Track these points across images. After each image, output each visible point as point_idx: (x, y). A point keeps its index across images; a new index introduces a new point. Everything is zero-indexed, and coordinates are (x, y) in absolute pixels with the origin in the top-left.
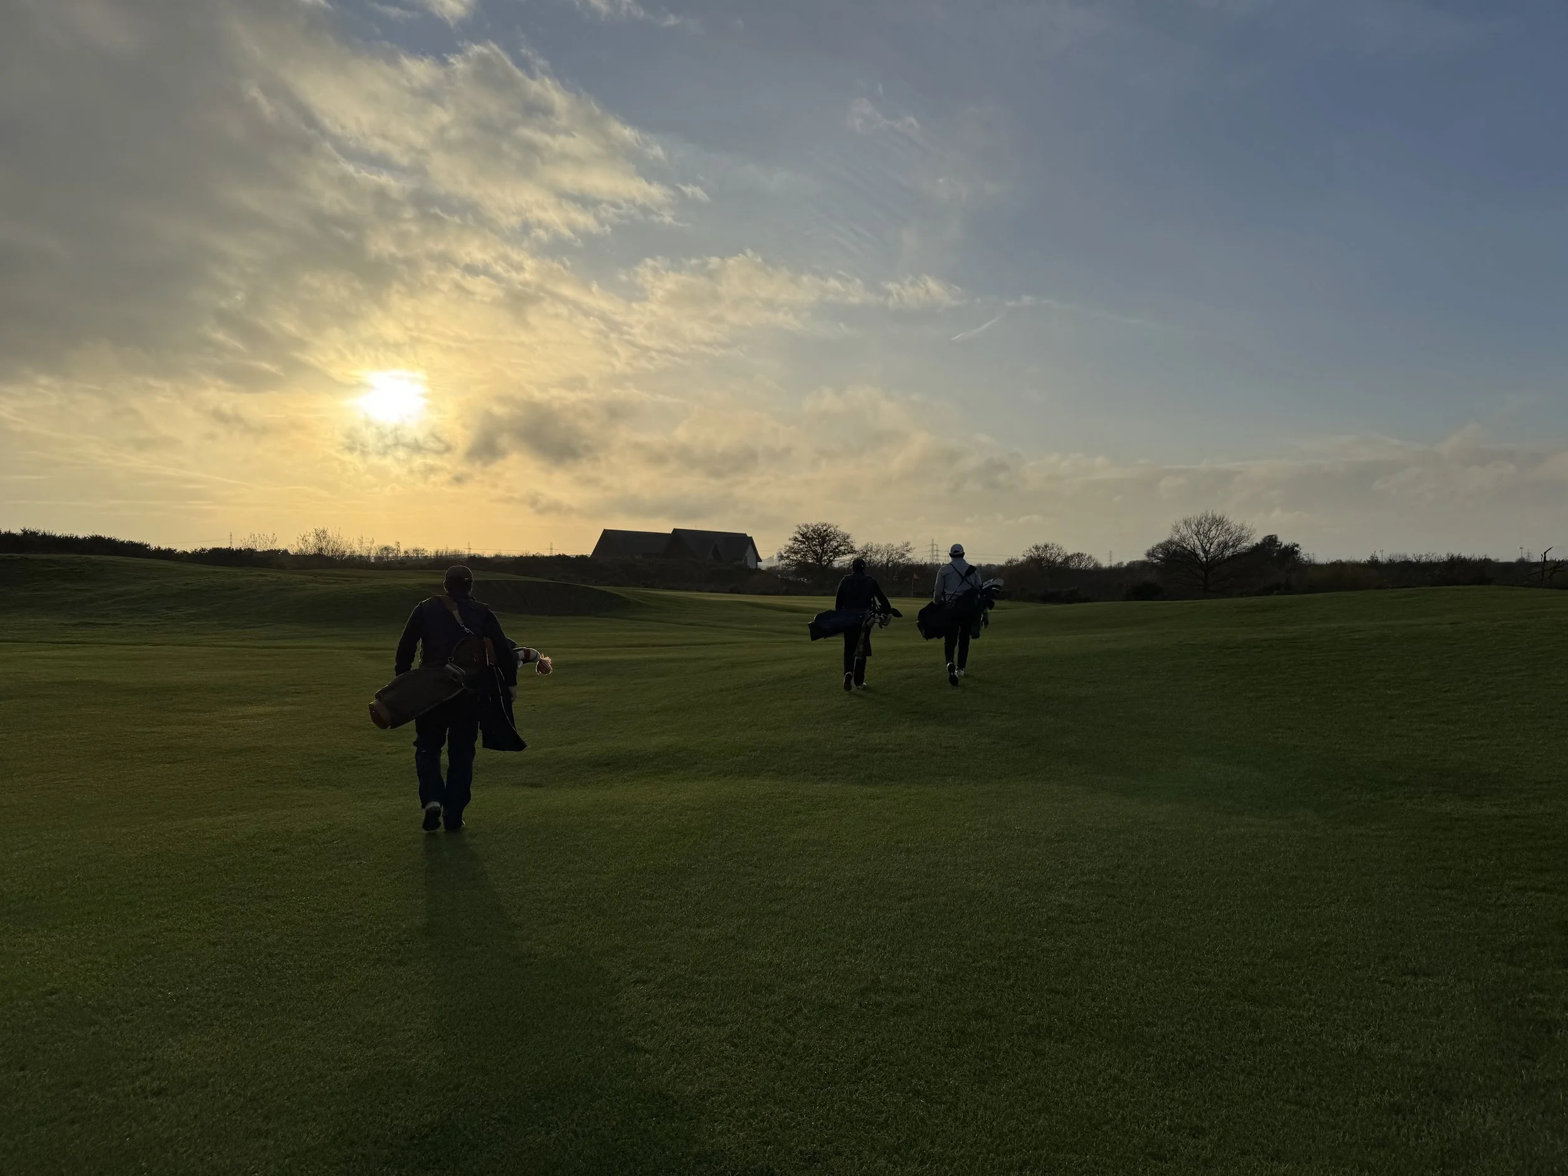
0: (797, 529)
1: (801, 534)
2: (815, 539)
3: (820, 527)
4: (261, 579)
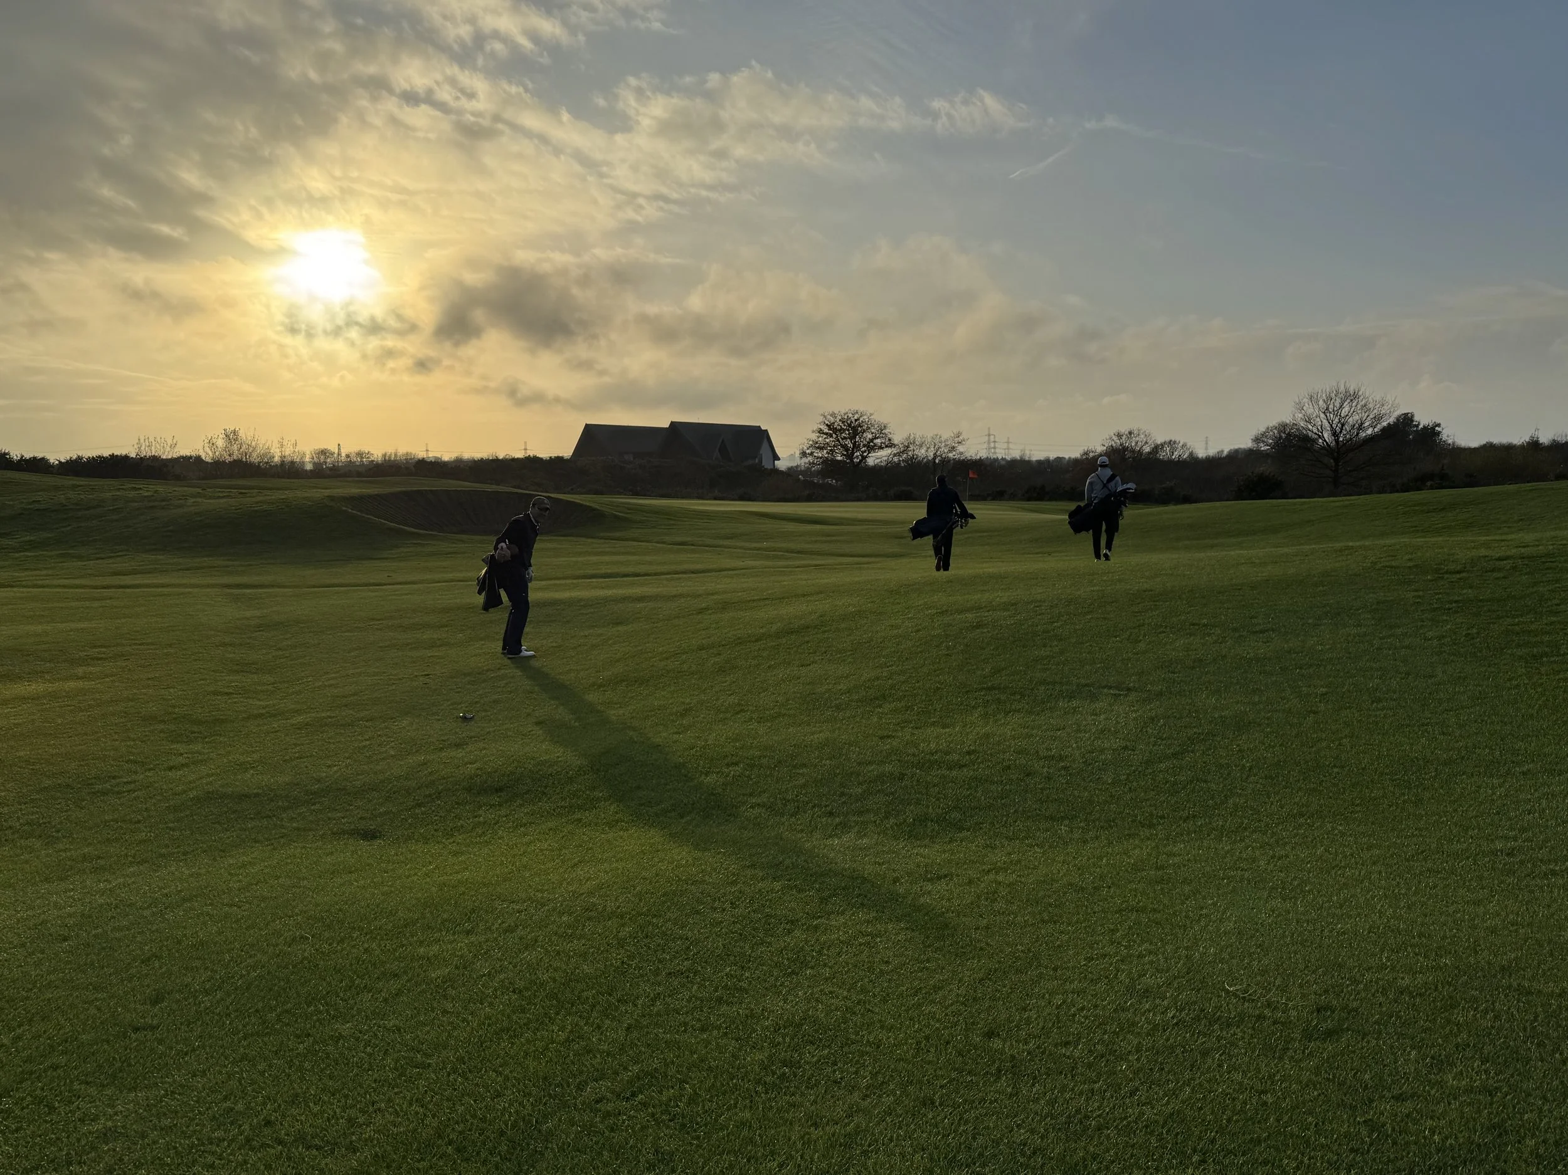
0: (821, 419)
1: (827, 425)
2: (844, 430)
3: (850, 415)
4: (132, 494)
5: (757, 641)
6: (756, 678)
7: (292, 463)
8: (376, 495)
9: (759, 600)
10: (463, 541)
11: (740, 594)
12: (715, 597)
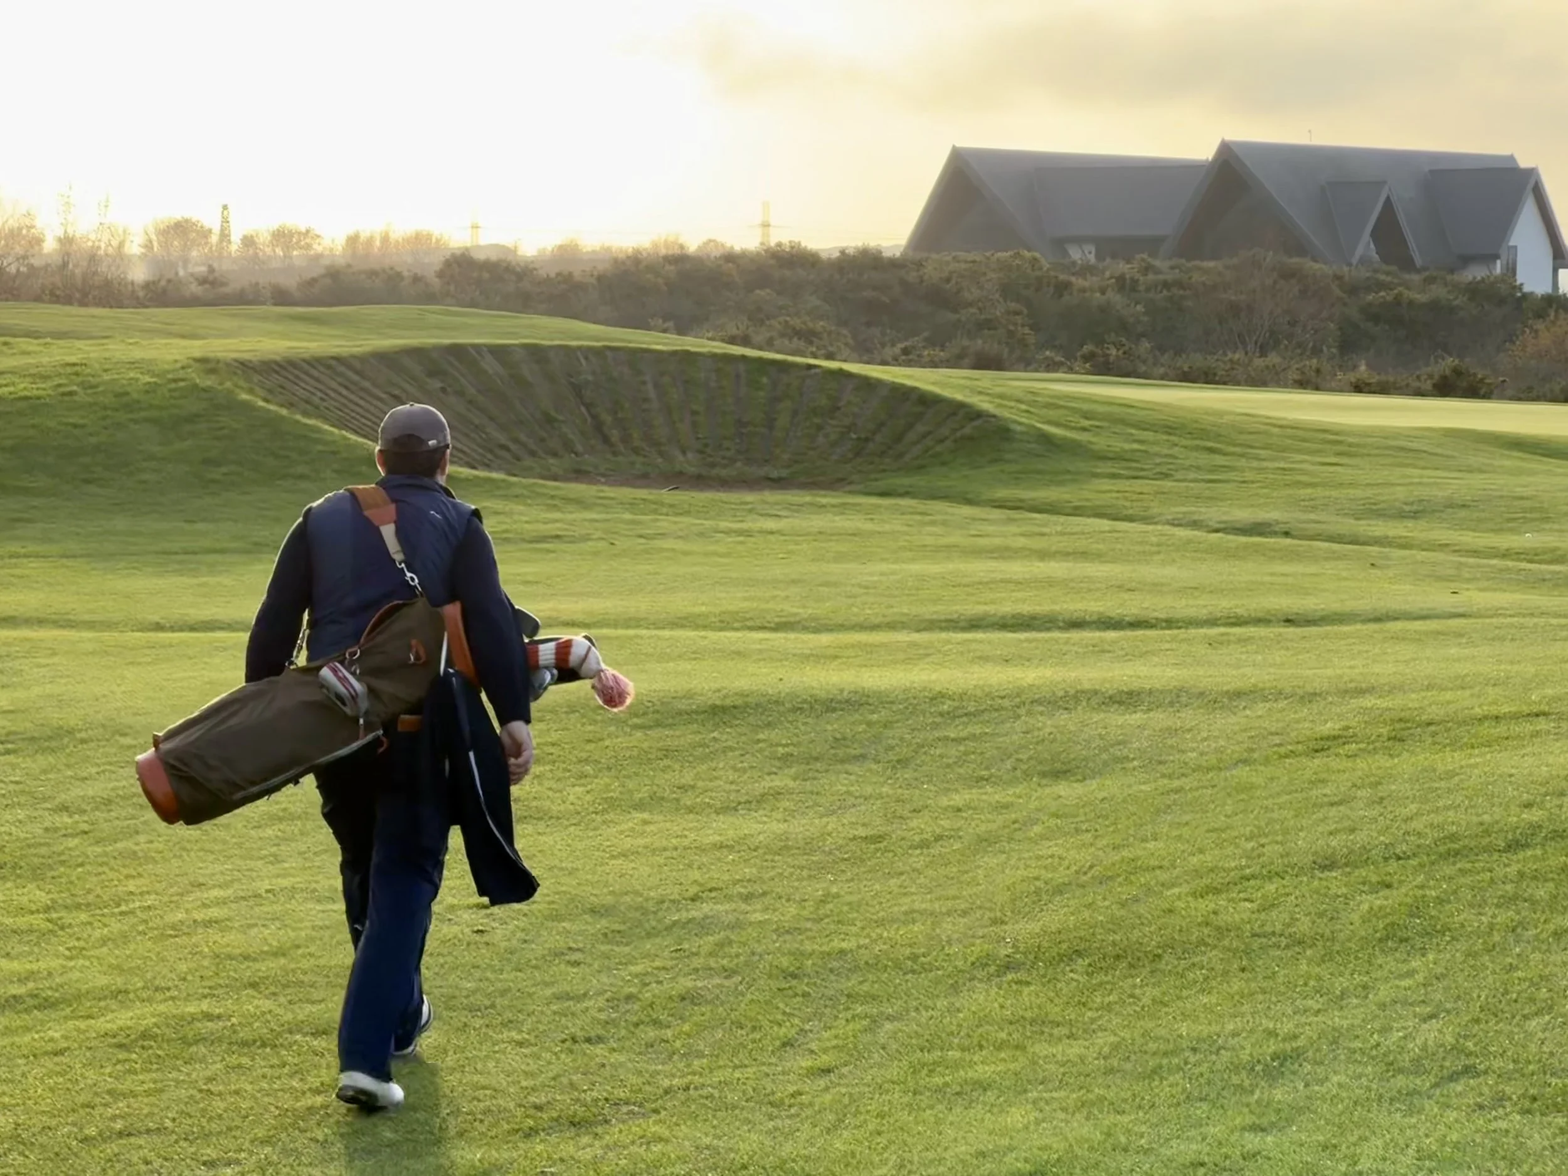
5: (1514, 846)
6: (1511, 968)
7: (93, 258)
8: (333, 358)
9: (1516, 717)
10: (580, 503)
11: (1449, 696)
12: (1369, 702)
